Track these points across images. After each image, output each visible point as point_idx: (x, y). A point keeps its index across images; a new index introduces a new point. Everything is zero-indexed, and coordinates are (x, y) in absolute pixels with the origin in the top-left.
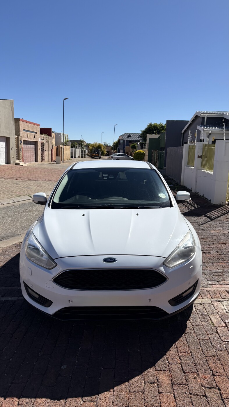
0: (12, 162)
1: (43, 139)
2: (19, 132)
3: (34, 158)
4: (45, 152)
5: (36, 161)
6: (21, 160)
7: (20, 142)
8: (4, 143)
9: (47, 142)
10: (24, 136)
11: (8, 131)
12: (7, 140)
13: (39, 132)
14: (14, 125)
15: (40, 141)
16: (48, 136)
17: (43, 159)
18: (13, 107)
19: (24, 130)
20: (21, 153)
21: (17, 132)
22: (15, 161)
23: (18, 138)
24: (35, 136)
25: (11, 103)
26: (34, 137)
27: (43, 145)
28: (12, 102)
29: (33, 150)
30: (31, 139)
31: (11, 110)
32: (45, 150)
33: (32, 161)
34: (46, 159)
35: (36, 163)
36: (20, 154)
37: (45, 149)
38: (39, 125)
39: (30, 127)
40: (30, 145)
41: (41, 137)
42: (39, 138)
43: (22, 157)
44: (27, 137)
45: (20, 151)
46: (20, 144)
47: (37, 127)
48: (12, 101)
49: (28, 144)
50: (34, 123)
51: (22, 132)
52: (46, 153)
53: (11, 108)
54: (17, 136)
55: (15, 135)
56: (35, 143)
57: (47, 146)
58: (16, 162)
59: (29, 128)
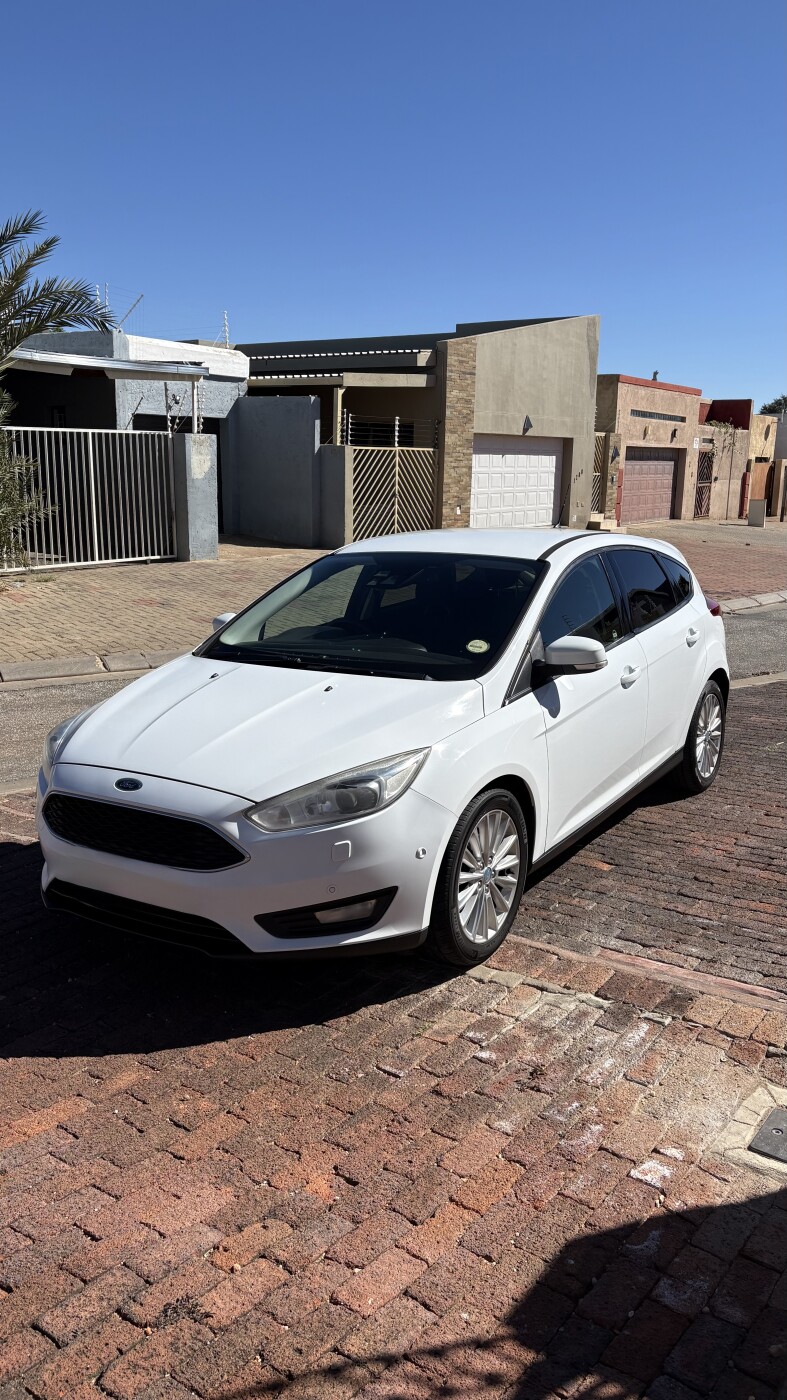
0: (573, 518)
1: (711, 441)
2: (613, 418)
3: (669, 505)
4: (713, 484)
5: (675, 514)
6: (608, 514)
7: (610, 455)
8: (554, 457)
9: (726, 450)
10: (629, 432)
11: (567, 420)
12: (564, 449)
13: (693, 417)
14: (592, 396)
15: (695, 447)
16: (731, 430)
17: (701, 509)
18: (595, 338)
19: (635, 413)
20: (612, 491)
21: (606, 420)
22: (585, 517)
23: (606, 439)
24: (675, 430)
25: (589, 325)
26: (674, 434)
27: (706, 460)
28: (592, 324)
29: (668, 480)
30: (658, 440)
31: (586, 350)
32: (716, 479)
33: (657, 515)
34: (716, 506)
35: (675, 522)
36: (609, 491)
37: (714, 475)
38: (698, 393)
39: (660, 401)
40: (656, 463)
41: (703, 432)
42: (694, 438)
43: (614, 501)
44: (645, 435)
45: (609, 484)
46: (613, 458)
47: (688, 398)
48: (594, 319)
49: (649, 459)
50: (678, 387)
51: (624, 421)
52: (717, 488)
53: (588, 341)
54: (603, 434)
55: (596, 430)
56: (677, 456)
57: (726, 462)
58: (592, 520)
59: (653, 402)
